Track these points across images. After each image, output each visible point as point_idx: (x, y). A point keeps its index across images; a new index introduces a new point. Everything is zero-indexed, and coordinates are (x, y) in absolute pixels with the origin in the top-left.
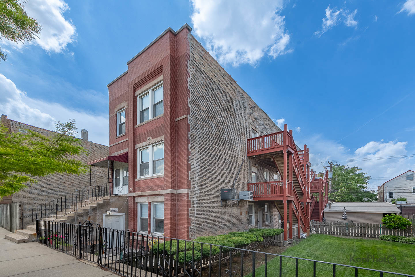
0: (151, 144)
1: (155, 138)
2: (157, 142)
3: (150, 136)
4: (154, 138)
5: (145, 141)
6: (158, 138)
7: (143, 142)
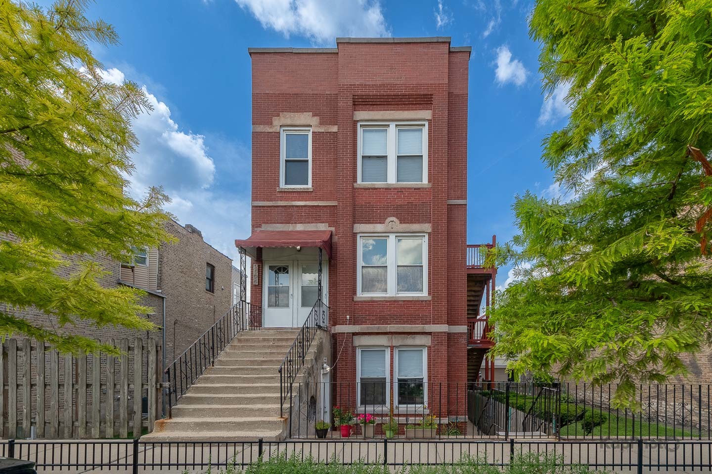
0: (395, 232)
1: (408, 223)
2: (410, 232)
3: (394, 216)
4: (404, 223)
5: (380, 223)
6: (414, 225)
7: (376, 223)
